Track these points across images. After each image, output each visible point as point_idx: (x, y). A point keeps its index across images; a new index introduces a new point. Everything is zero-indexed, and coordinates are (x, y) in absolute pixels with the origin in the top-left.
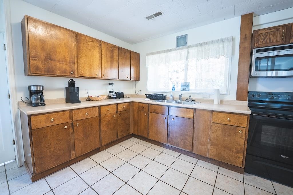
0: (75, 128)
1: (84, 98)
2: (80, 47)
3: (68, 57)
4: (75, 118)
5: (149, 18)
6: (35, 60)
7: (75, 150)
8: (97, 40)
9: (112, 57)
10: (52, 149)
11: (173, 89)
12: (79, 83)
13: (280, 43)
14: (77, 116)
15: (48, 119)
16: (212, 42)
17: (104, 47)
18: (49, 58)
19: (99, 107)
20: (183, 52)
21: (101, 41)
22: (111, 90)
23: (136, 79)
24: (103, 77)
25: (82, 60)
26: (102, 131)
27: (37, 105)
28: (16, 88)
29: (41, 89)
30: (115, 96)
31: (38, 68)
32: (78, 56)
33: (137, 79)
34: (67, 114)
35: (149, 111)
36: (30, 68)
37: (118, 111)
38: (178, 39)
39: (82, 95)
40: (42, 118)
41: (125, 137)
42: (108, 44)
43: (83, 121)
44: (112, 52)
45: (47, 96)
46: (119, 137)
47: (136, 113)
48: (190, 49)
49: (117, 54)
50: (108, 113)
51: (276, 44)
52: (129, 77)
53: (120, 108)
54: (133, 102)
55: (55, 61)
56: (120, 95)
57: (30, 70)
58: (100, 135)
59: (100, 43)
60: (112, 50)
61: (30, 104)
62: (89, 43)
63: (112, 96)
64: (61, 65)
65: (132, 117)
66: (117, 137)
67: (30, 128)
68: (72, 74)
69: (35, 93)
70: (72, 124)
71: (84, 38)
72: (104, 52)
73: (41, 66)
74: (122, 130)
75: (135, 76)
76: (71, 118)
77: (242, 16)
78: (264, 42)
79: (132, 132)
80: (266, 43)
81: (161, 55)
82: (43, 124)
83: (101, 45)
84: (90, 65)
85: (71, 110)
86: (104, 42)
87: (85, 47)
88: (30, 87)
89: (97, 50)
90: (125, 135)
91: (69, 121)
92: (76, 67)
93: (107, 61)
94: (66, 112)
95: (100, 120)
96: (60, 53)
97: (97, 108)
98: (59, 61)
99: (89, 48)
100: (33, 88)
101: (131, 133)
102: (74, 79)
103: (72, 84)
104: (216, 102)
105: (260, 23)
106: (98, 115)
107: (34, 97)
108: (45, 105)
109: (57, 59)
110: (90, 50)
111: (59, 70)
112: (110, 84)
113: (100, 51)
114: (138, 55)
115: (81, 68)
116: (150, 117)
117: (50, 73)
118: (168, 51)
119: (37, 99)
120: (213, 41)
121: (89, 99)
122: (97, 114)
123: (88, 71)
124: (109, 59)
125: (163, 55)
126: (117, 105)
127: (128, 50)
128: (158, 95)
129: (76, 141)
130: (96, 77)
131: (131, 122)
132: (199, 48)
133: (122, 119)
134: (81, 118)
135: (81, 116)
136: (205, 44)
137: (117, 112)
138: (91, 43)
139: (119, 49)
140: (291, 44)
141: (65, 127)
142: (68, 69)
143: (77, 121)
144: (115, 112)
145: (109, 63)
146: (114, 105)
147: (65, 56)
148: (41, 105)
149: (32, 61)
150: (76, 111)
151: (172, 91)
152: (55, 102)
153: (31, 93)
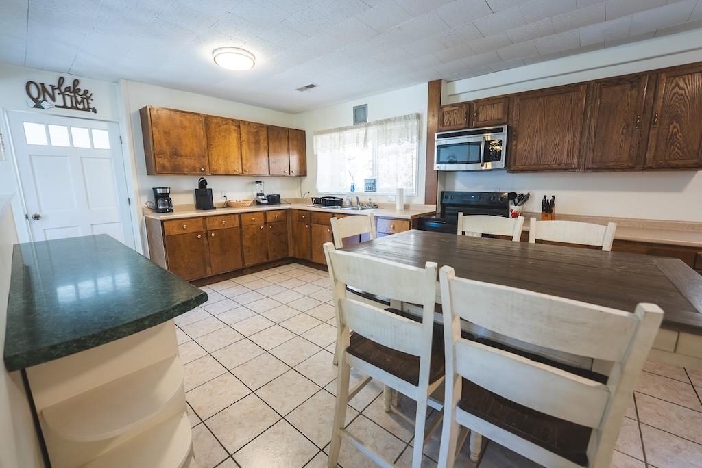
0: (210, 239)
1: (219, 204)
2: (210, 134)
3: (197, 150)
4: (209, 227)
5: (301, 89)
6: (161, 157)
7: (211, 267)
8: (233, 120)
9: (257, 142)
10: (186, 261)
11: (353, 189)
12: (212, 183)
13: (463, 126)
14: (211, 224)
15: (180, 226)
16: (395, 120)
17: (243, 130)
18: (175, 154)
19: (240, 214)
20: (361, 131)
21: (239, 121)
22: (259, 192)
23: (300, 173)
24: (244, 172)
25: (214, 152)
26: (244, 247)
27: (164, 211)
28: (139, 191)
29: (168, 192)
30: (266, 201)
31: (164, 167)
32: (209, 146)
33: (303, 173)
34: (200, 221)
35: (311, 221)
36: (156, 166)
37: (268, 221)
38: (356, 110)
39: (217, 199)
40: (174, 223)
41: (280, 260)
42: (249, 123)
43: (220, 232)
44: (257, 134)
45: (176, 200)
46: (271, 259)
47: (295, 225)
48: (369, 128)
49: (265, 136)
50: (252, 223)
51: (457, 127)
52: (287, 172)
53: (270, 218)
54: (291, 209)
55: (181, 156)
56: (274, 200)
57: (156, 170)
58: (242, 252)
59: (238, 123)
60: (257, 132)
61: (156, 210)
62: (222, 127)
63: (261, 201)
64: (189, 161)
65: (290, 232)
66: (268, 258)
67: (164, 234)
68: (203, 171)
69: (161, 197)
70: (207, 234)
71: (215, 120)
72: (244, 136)
73: (167, 164)
74: (275, 249)
75: (298, 168)
76: (205, 227)
77: (430, 83)
78: (448, 124)
79: (291, 254)
80: (450, 125)
81: (333, 135)
82: (176, 231)
83: (239, 127)
84: (226, 157)
85: (205, 217)
86: (245, 122)
87: (217, 134)
88: (155, 190)
89: (234, 135)
90: (280, 258)
91: (202, 230)
92: (207, 162)
93: (249, 149)
94: (199, 219)
95: (241, 232)
96: (187, 146)
97: (237, 216)
98: (186, 156)
99: (224, 134)
100: (159, 191)
101: (289, 256)
102: (206, 178)
103: (203, 184)
104: (399, 207)
105: (457, 92)
106: (238, 226)
107: (160, 202)
108: (173, 211)
109: (184, 154)
110: (224, 137)
111: (187, 167)
112: (257, 182)
113: (239, 136)
114: (303, 133)
115: (213, 163)
116: (313, 230)
117: (177, 171)
118: (342, 129)
119: (164, 204)
120: (395, 118)
121: (228, 205)
122: (237, 224)
123: (223, 166)
124: (253, 146)
125: (336, 135)
126: (265, 212)
127: (283, 128)
128: (328, 199)
129: (212, 255)
130: (235, 173)
131: (289, 239)
132: (380, 128)
133: (274, 234)
134: (217, 228)
135: (216, 225)
136: (387, 121)
137: (265, 223)
138: (225, 126)
139: (268, 128)
140: (474, 128)
141: (199, 237)
142: (197, 165)
143: (212, 231)
144: (263, 222)
145: (253, 151)
146: (260, 213)
147: (193, 149)
148: (169, 212)
149: (157, 159)
150: (211, 219)
151: (350, 191)
152: (184, 208)
153: (158, 197)
